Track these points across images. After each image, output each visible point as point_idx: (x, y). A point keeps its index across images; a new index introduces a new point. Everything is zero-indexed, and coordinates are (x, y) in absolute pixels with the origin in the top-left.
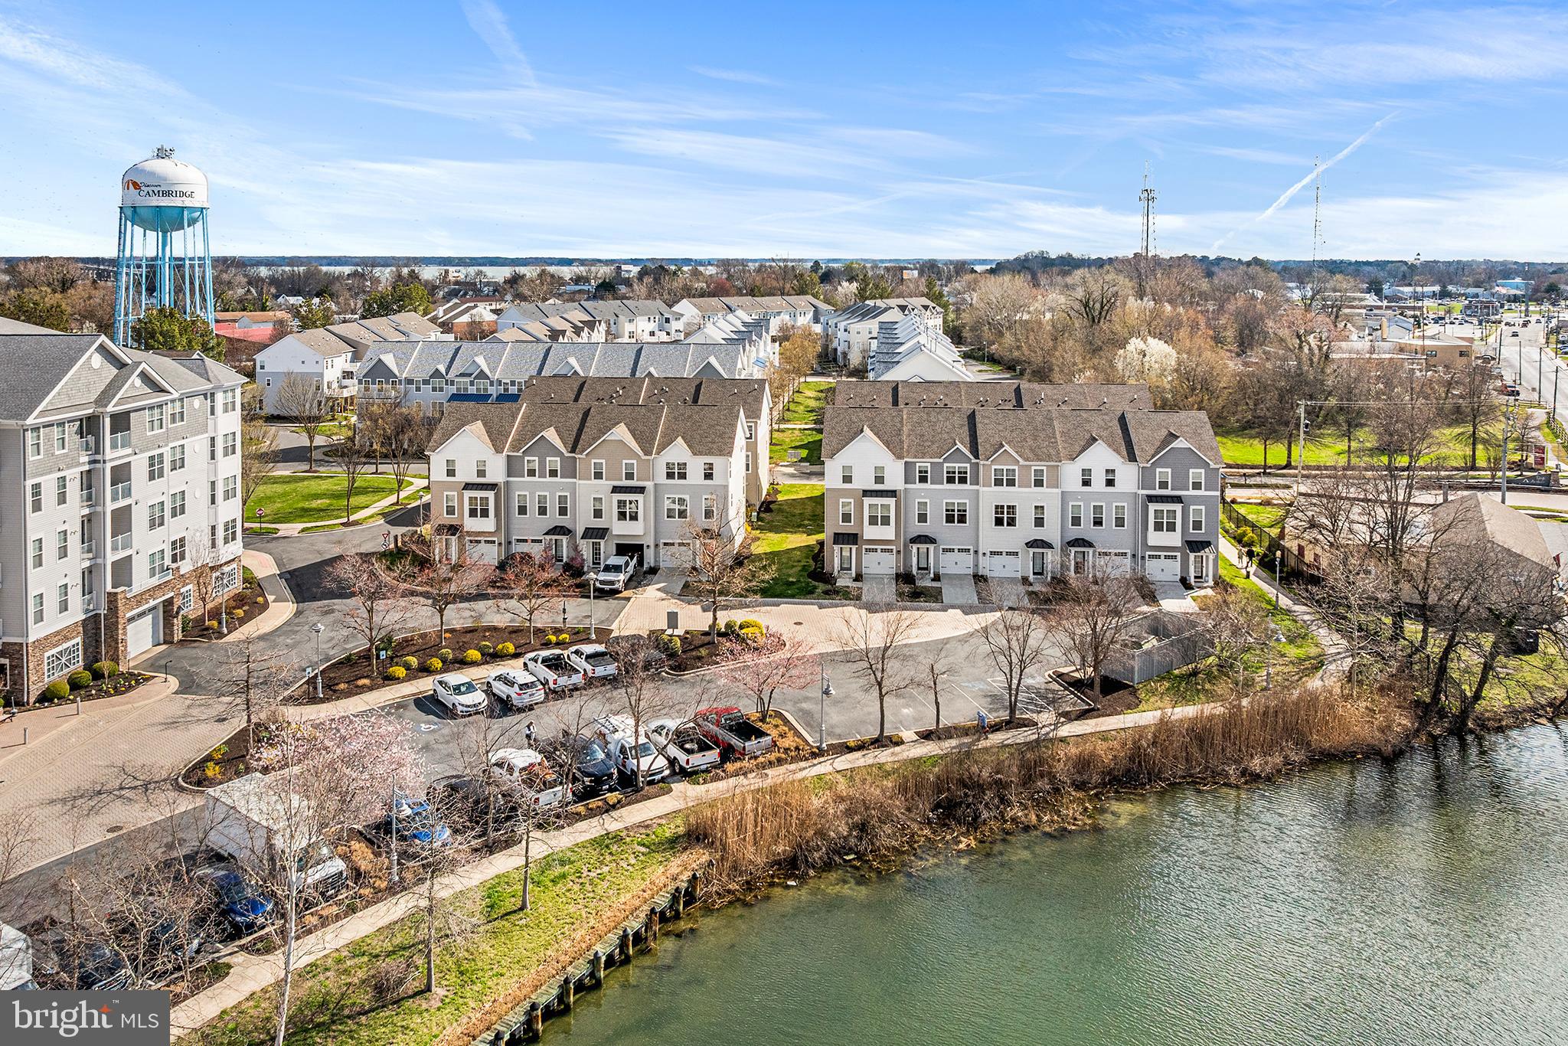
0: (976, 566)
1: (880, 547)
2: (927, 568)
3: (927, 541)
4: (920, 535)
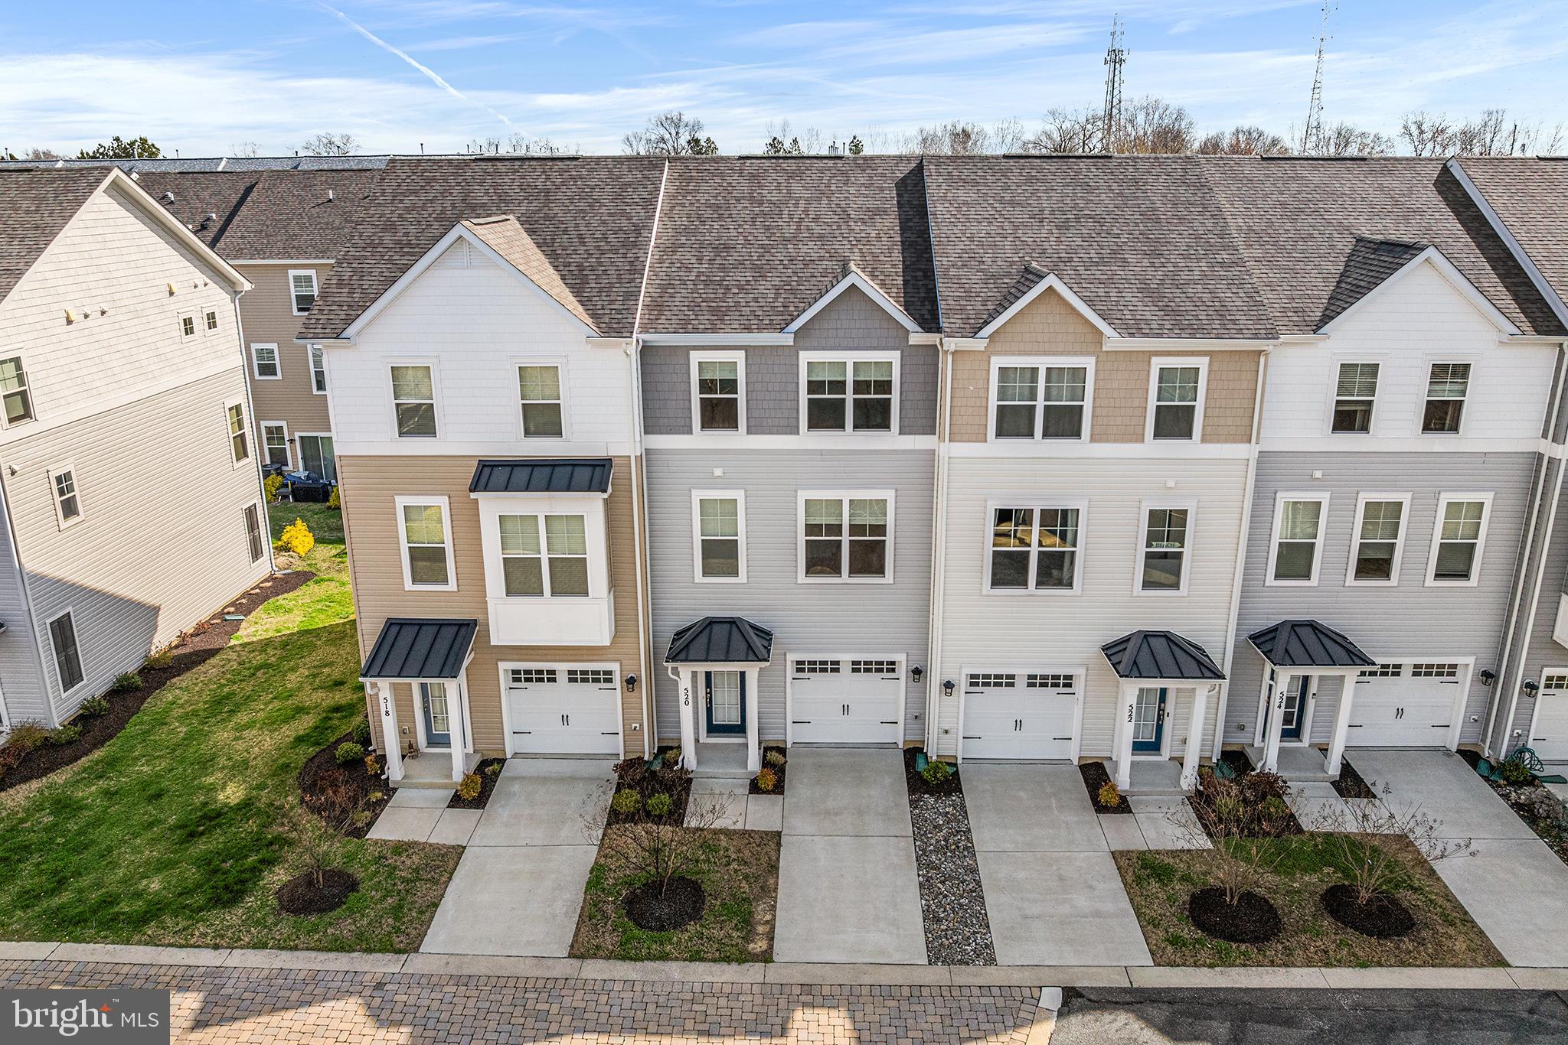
0: (919, 718)
1: (562, 668)
2: (740, 729)
3: (738, 644)
4: (711, 623)
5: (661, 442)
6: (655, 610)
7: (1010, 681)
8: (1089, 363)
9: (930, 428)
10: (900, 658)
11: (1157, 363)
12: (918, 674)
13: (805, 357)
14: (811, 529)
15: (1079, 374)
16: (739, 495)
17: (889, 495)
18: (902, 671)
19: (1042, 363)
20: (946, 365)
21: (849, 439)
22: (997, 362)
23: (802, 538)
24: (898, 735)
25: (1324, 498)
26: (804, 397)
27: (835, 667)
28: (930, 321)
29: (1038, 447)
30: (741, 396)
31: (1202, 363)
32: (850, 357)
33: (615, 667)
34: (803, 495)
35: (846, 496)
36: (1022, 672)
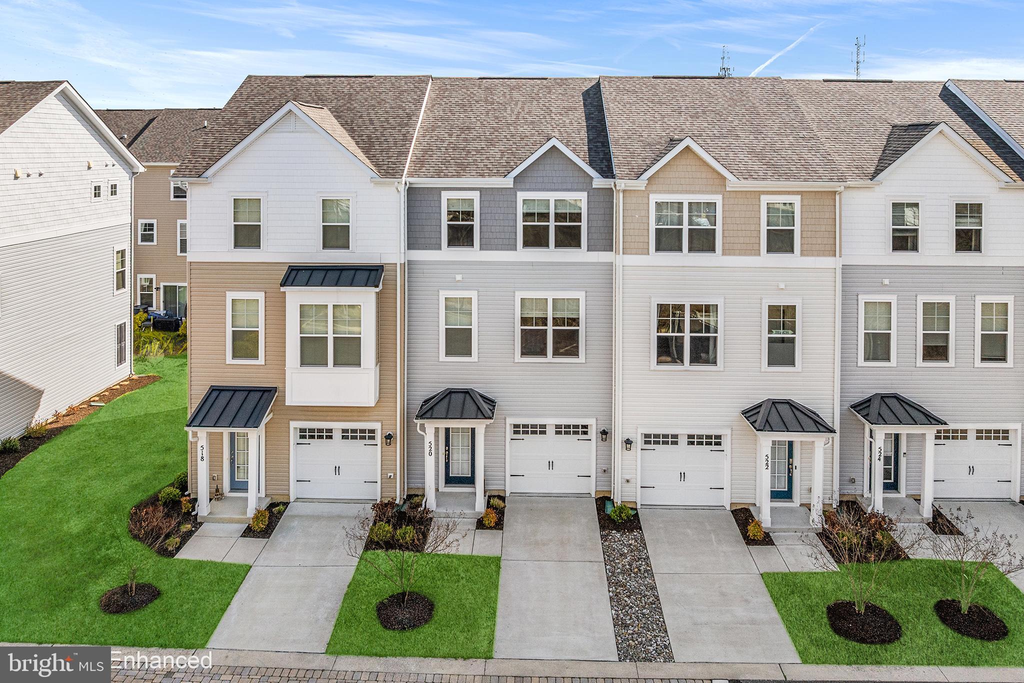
0: (606, 471)
1: (337, 426)
2: (470, 481)
3: (470, 407)
4: (450, 393)
5: (419, 255)
6: (409, 383)
7: (673, 440)
8: (717, 199)
9: (609, 247)
10: (591, 422)
11: (765, 199)
12: (605, 434)
13: (521, 196)
14: (525, 321)
15: (712, 206)
16: (473, 295)
17: (581, 295)
18: (593, 433)
19: (686, 199)
20: (619, 200)
21: (551, 254)
22: (654, 198)
23: (518, 328)
24: (591, 487)
25: (892, 299)
26: (520, 224)
27: (542, 430)
28: (607, 172)
29: (685, 258)
30: (476, 223)
31: (796, 200)
32: (552, 196)
33: (377, 426)
34: (519, 295)
35: (550, 296)
36: (683, 432)
